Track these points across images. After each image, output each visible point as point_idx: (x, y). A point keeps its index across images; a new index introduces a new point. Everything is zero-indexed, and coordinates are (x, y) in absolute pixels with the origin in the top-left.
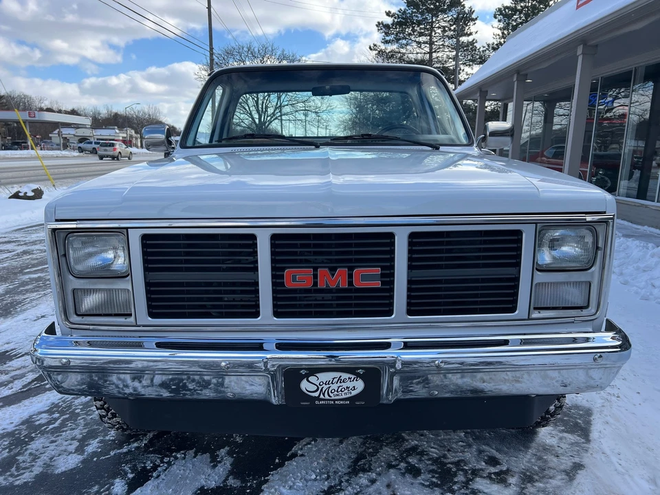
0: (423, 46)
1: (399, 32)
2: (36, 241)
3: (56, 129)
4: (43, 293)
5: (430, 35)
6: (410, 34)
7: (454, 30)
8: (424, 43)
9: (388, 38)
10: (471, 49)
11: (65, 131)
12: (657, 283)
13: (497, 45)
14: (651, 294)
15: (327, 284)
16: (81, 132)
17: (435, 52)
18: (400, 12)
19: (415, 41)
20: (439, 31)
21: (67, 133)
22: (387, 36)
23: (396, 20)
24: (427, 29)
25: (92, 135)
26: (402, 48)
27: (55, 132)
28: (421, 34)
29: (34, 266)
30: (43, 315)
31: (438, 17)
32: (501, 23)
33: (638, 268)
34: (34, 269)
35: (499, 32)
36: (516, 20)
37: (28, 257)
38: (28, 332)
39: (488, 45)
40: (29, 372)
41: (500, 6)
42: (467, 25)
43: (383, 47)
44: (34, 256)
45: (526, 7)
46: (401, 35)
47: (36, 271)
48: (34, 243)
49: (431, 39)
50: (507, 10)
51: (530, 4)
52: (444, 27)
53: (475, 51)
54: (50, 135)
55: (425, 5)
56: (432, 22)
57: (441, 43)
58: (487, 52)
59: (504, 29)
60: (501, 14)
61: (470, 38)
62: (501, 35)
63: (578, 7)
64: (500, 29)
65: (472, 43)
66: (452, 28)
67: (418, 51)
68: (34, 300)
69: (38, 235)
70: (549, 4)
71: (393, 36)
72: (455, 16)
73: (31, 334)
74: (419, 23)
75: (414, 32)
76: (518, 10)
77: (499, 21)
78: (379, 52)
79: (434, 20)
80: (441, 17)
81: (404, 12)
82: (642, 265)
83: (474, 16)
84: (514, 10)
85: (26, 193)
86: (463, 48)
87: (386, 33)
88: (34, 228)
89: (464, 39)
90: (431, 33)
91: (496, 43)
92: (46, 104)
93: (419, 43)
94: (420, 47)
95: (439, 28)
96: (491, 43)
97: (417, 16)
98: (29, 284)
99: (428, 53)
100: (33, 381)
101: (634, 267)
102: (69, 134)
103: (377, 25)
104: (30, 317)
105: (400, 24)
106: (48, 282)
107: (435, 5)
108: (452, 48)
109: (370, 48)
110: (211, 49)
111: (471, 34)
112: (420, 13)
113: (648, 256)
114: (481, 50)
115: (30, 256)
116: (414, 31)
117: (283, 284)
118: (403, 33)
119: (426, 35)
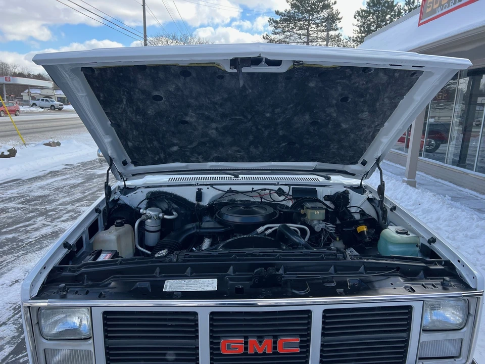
0: (302, 37)
1: (285, 26)
2: (11, 198)
3: (27, 89)
4: (16, 255)
5: (308, 29)
6: (293, 28)
7: (325, 26)
8: (303, 35)
9: (276, 31)
10: (337, 40)
11: (33, 91)
12: (482, 251)
13: (356, 38)
14: (478, 260)
15: (255, 350)
16: (45, 92)
17: (311, 42)
18: (286, 12)
19: (297, 33)
20: (314, 26)
21: (35, 92)
22: (276, 29)
23: (283, 18)
24: (306, 25)
25: (53, 94)
26: (287, 38)
27: (25, 92)
28: (301, 28)
29: (9, 225)
30: (17, 279)
31: (313, 16)
32: (359, 22)
33: (466, 236)
34: (10, 229)
35: (358, 29)
36: (370, 20)
37: (5, 216)
38: (5, 298)
39: (350, 38)
40: (6, 344)
41: (359, 10)
42: (334, 23)
43: (273, 37)
44: (9, 215)
45: (377, 10)
46: (287, 29)
47: (10, 230)
48: (9, 200)
49: (308, 32)
50: (363, 13)
51: (380, 9)
52: (318, 24)
53: (340, 41)
54: (22, 94)
55: (304, 7)
56: (309, 20)
57: (315, 36)
58: (349, 42)
59: (361, 27)
60: (359, 15)
61: (337, 33)
62: (359, 30)
63: (420, 25)
64: (358, 26)
65: (338, 36)
66: (324, 24)
67: (299, 41)
68: (9, 263)
69: (13, 191)
70: (394, 9)
71: (280, 29)
72: (326, 16)
73: (8, 301)
74: (300, 20)
75: (295, 27)
76: (372, 13)
77: (358, 20)
78: (270, 40)
79: (311, 18)
80: (316, 16)
81: (289, 12)
82: (469, 234)
83: (339, 16)
84: (369, 13)
85: (3, 152)
86: (331, 39)
87: (275, 27)
88: (9, 184)
89: (332, 33)
90: (308, 27)
91: (355, 36)
92: (18, 71)
93: (299, 35)
94: (300, 38)
95: (314, 24)
96: (352, 36)
97: (298, 15)
98: (5, 246)
99: (306, 42)
100: (10, 354)
101: (463, 234)
102: (36, 93)
103: (269, 21)
104: (7, 282)
105: (286, 20)
106: (20, 243)
107: (311, 8)
108: (324, 40)
109: (264, 37)
110: (145, 36)
111: (337, 29)
112: (301, 13)
113: (474, 226)
114: (345, 41)
115: (6, 215)
116: (295, 25)
117: (219, 349)
118: (288, 28)
119: (304, 29)
